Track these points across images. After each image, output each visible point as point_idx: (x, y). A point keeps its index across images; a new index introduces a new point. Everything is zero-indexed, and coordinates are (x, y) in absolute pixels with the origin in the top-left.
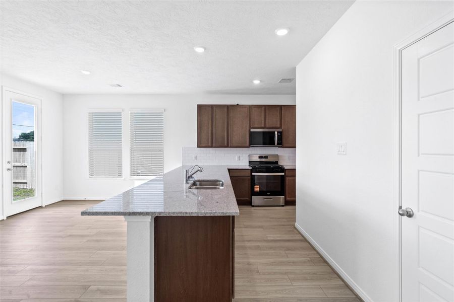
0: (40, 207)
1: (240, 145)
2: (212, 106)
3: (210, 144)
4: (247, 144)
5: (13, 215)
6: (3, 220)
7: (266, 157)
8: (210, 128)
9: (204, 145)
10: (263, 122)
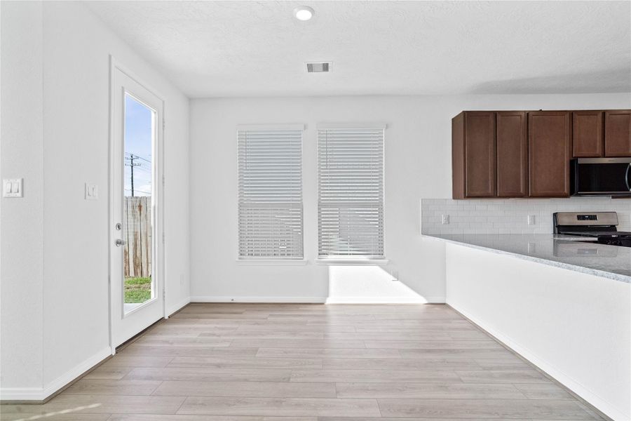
0: (162, 320)
1: (549, 192)
2: (495, 114)
3: (490, 191)
4: (566, 191)
5: (124, 344)
6: (111, 357)
7: (593, 217)
8: (491, 158)
9: (478, 193)
10: (599, 144)
